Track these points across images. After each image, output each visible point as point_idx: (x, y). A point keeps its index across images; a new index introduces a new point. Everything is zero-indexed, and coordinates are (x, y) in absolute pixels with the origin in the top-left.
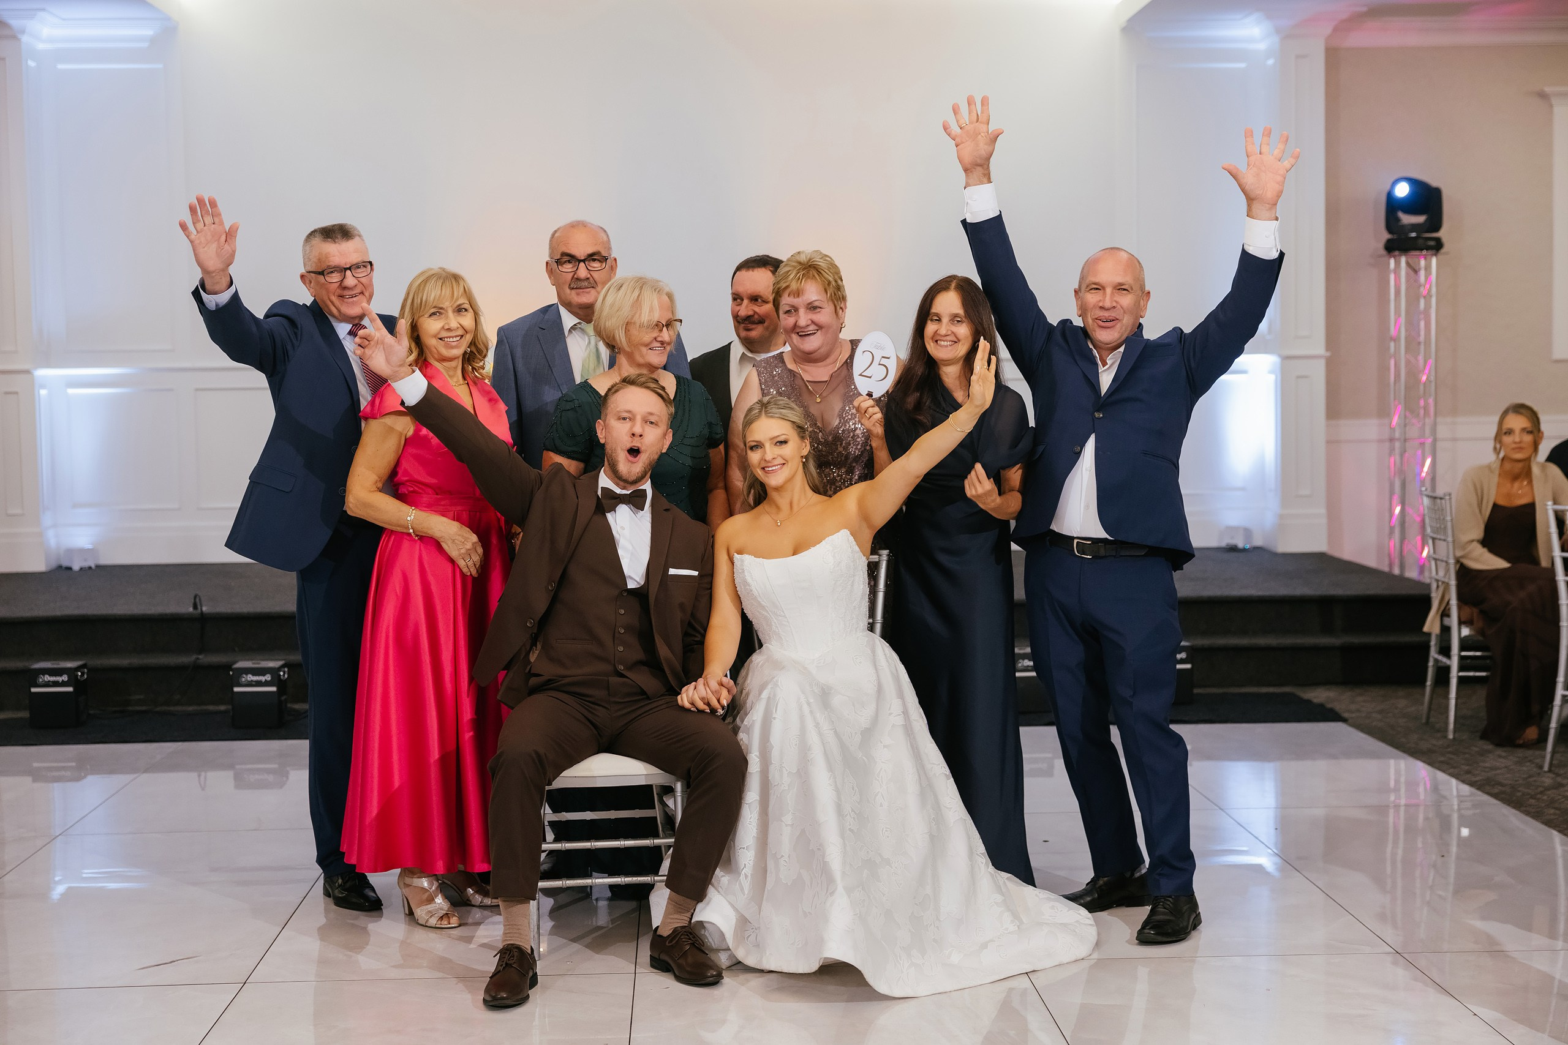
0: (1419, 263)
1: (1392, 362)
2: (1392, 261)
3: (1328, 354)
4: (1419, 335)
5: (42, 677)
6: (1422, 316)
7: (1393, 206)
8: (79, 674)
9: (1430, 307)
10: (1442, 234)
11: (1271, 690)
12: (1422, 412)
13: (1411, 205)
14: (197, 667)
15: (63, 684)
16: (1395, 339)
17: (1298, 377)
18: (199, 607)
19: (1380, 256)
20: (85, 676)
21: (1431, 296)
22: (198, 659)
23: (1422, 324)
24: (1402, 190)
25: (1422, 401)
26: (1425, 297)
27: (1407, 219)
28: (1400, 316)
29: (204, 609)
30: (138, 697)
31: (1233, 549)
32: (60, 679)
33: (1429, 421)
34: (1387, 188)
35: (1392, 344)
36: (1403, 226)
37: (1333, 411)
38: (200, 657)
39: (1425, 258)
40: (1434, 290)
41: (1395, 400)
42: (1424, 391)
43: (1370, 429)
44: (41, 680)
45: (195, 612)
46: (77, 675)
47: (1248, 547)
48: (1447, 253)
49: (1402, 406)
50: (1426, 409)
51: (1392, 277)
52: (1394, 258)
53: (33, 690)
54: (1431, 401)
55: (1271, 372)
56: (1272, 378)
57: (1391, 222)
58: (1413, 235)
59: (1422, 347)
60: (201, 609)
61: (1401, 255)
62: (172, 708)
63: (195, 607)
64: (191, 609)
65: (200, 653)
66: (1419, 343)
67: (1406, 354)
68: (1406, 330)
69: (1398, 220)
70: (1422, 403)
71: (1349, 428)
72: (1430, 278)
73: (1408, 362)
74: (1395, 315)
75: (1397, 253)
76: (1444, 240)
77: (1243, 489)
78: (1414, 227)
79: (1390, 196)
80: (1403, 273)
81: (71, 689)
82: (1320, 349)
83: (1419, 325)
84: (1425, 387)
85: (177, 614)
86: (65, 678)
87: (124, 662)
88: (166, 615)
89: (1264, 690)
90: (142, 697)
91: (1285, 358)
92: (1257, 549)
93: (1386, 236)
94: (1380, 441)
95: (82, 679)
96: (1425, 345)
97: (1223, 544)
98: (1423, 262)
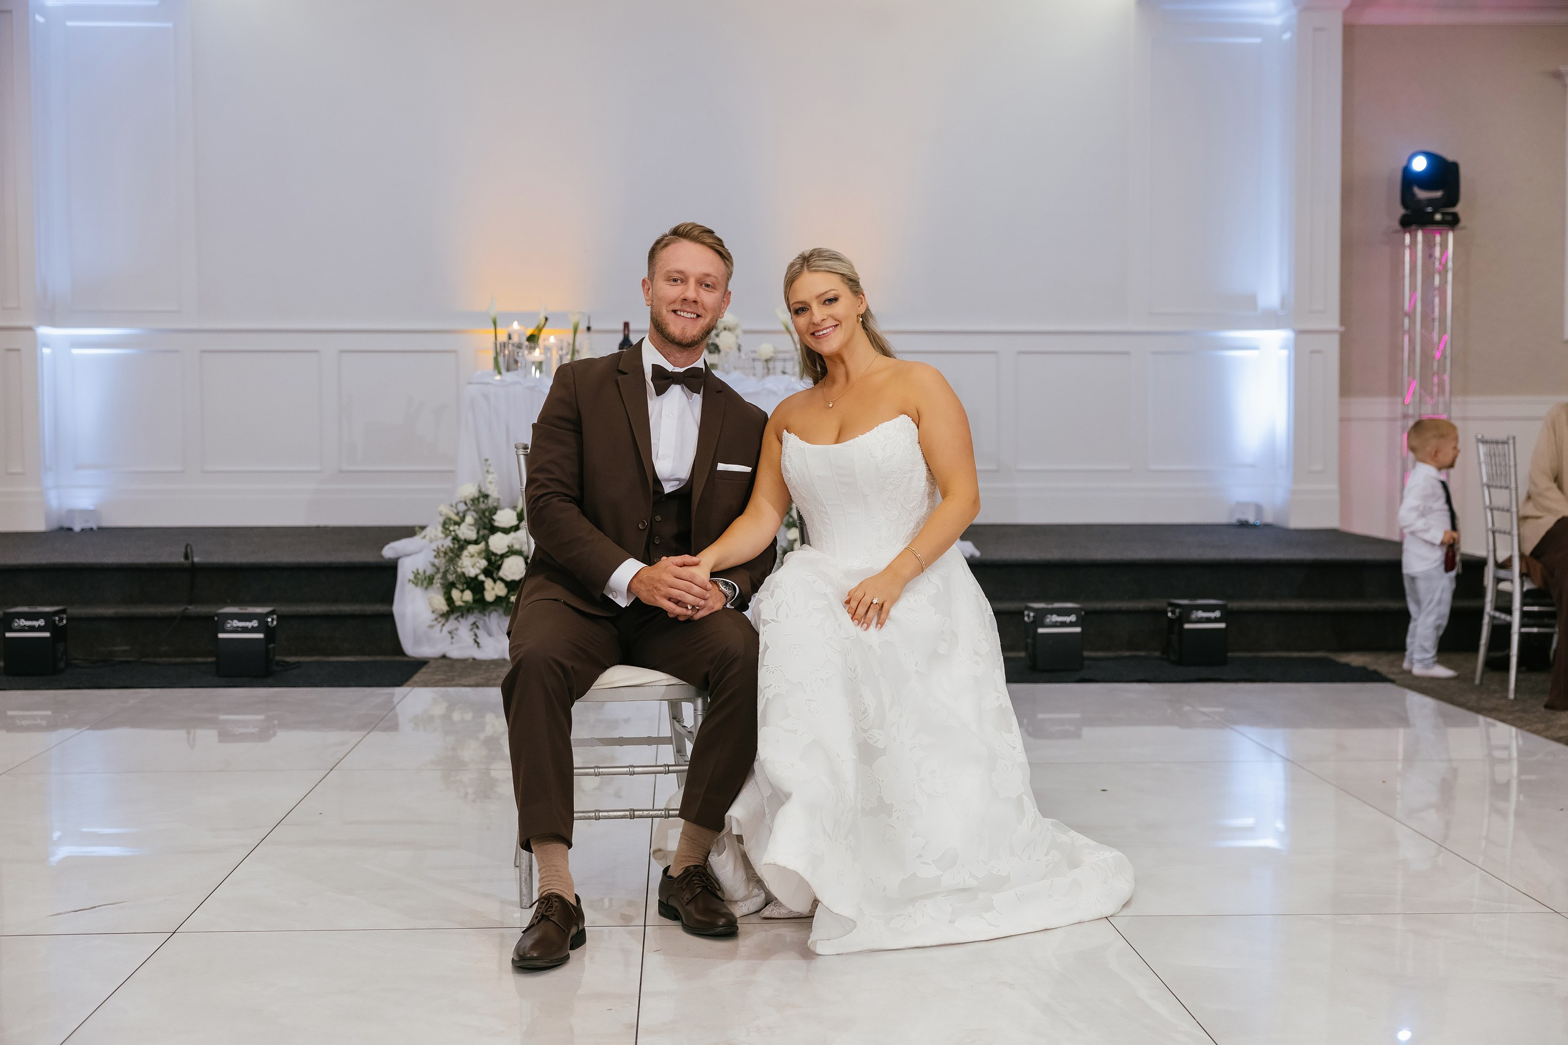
0: (1434, 237)
1: (1406, 338)
2: (1407, 238)
3: (1342, 329)
4: (1433, 312)
5: (17, 620)
6: (1436, 292)
7: (1409, 180)
8: (57, 618)
9: (1446, 282)
10: (1458, 209)
11: (1303, 654)
12: (1435, 389)
13: (1426, 181)
14: (185, 618)
15: (40, 629)
16: (1411, 316)
17: (1312, 352)
18: (190, 558)
19: (1396, 232)
20: (65, 622)
21: (1447, 271)
22: (186, 609)
23: (1437, 301)
24: (1420, 164)
25: (1437, 378)
26: (1440, 273)
27: (1422, 194)
28: (1415, 290)
29: (196, 560)
30: (123, 648)
31: (1243, 525)
32: (36, 623)
33: (1441, 399)
34: (1404, 163)
35: (1406, 321)
36: (1419, 201)
37: (1346, 389)
38: (190, 607)
39: (1440, 233)
40: (1450, 264)
41: (1409, 375)
42: (1438, 369)
43: (1379, 407)
44: (16, 625)
45: (187, 562)
46: (55, 621)
47: (1258, 523)
48: (1464, 228)
49: (1417, 384)
50: (1441, 385)
51: (1407, 253)
52: (1410, 234)
53: (8, 635)
54: (1447, 378)
55: (1282, 348)
56: (1284, 353)
57: (1407, 197)
58: (1429, 209)
59: (1437, 324)
60: (192, 561)
61: (1416, 230)
62: (158, 660)
63: (186, 557)
64: (182, 560)
65: (191, 603)
66: (1433, 319)
67: (1421, 329)
68: (1422, 306)
69: (1413, 195)
70: (1436, 380)
71: (1362, 406)
72: (1447, 253)
73: (1423, 337)
74: (1410, 290)
75: (1414, 227)
76: (1461, 215)
77: (1253, 466)
78: (1430, 202)
79: (1407, 172)
80: (1420, 247)
81: (47, 634)
82: (1333, 323)
83: (1433, 302)
84: (1438, 363)
85: (167, 564)
86: (42, 622)
87: (109, 611)
88: (156, 564)
89: (1295, 654)
90: (127, 648)
91: (1299, 333)
92: (1267, 526)
93: (1400, 211)
94: (1392, 420)
95: (61, 624)
96: (1439, 321)
97: (1234, 520)
98: (1438, 238)
